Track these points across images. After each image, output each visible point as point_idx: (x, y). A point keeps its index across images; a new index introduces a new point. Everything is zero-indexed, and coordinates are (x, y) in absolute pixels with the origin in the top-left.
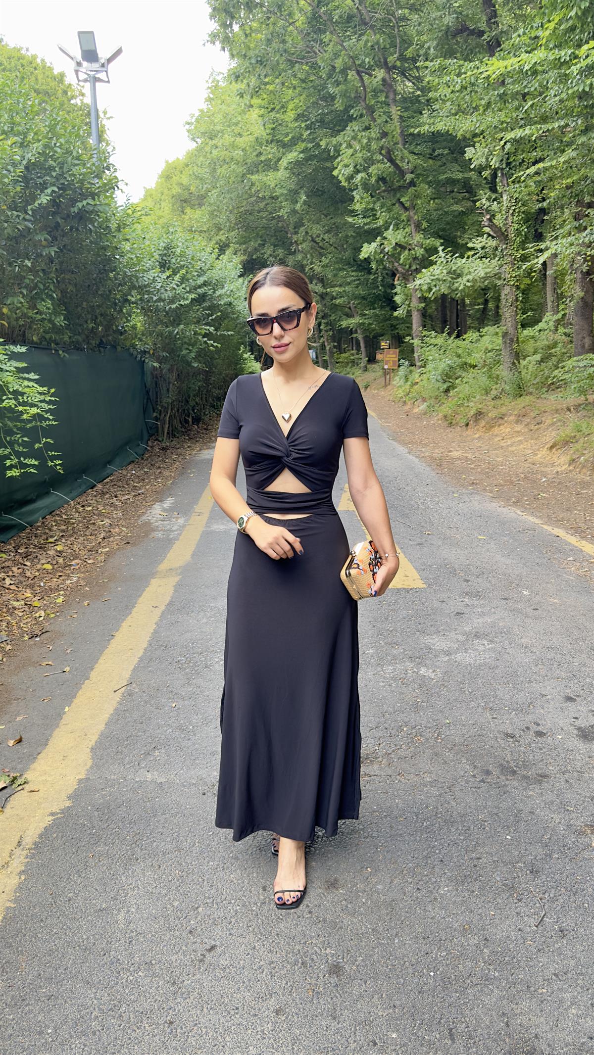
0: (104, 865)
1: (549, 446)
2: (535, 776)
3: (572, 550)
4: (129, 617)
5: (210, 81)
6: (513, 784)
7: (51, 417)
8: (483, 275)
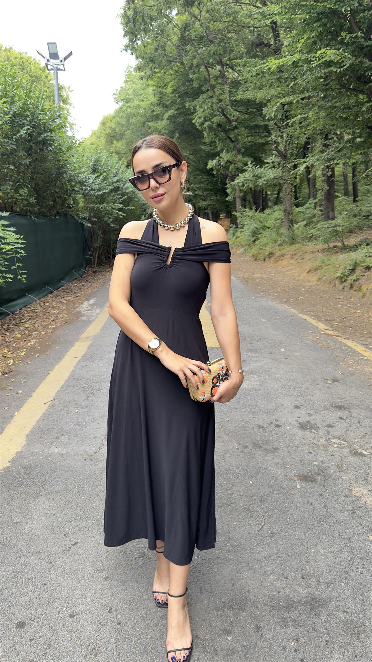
0: (23, 498)
1: (307, 271)
2: (272, 449)
3: (312, 327)
4: (60, 363)
5: (127, 72)
6: (259, 454)
7: (23, 252)
8: (272, 177)
